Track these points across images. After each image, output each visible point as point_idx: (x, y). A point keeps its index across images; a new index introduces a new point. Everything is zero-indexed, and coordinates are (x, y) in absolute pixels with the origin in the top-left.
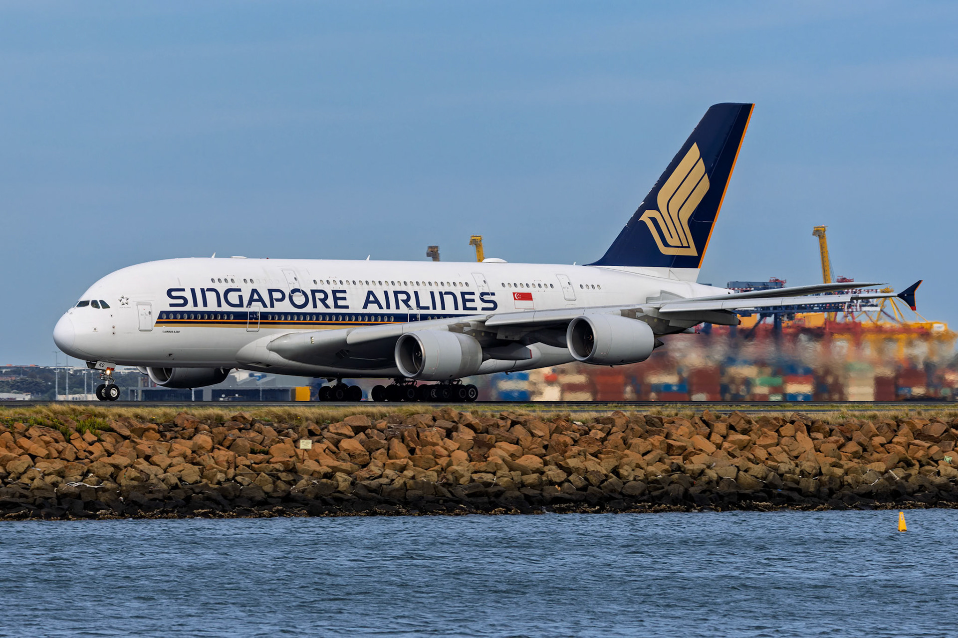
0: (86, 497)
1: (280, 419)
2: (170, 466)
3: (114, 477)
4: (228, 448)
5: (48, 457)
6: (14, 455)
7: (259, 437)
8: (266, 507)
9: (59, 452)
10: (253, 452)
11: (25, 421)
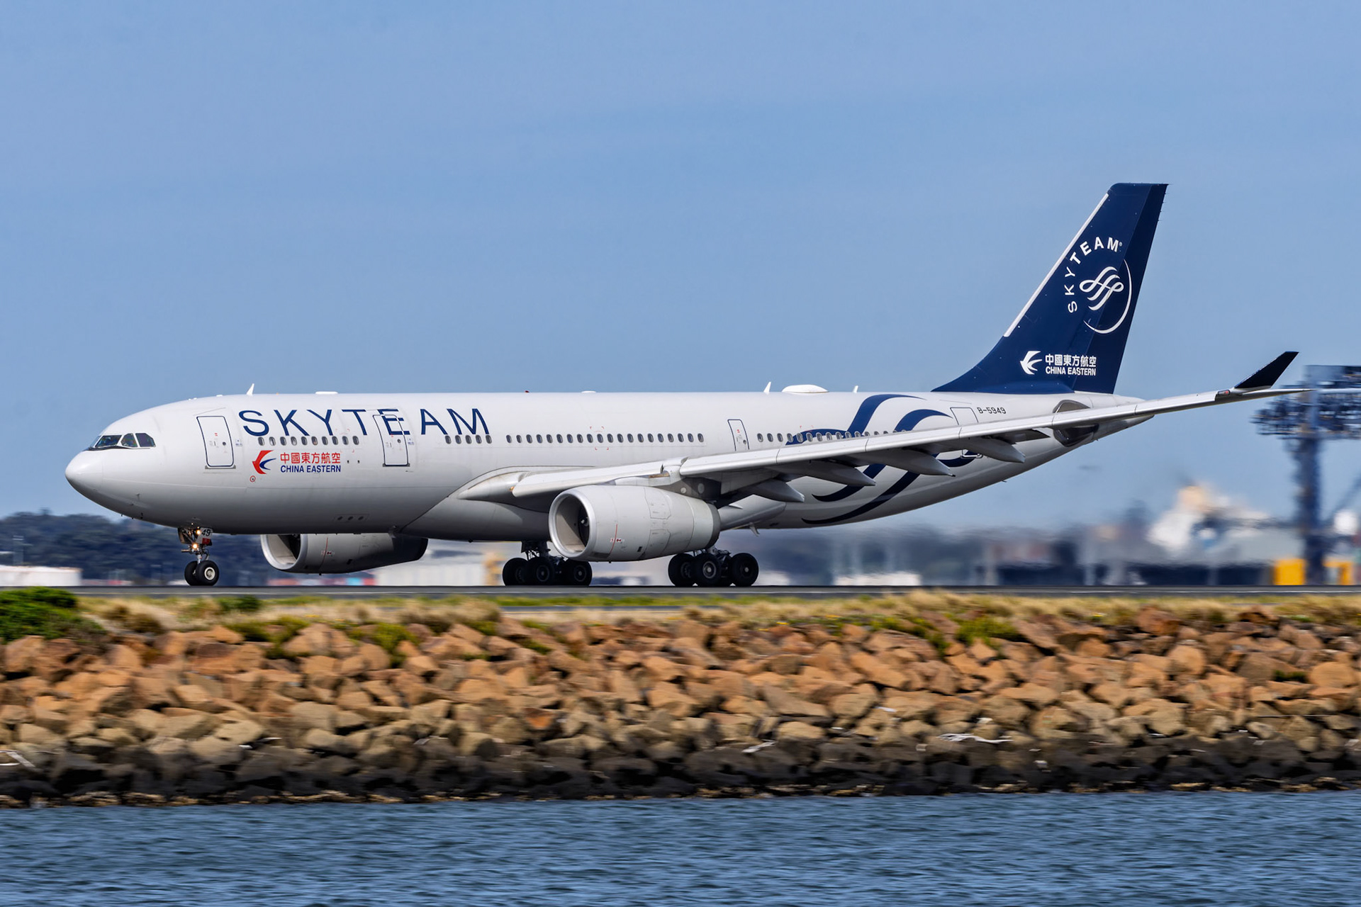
0: (978, 761)
1: (1329, 618)
2: (1130, 703)
3: (1025, 725)
4: (1234, 670)
5: (905, 688)
6: (843, 683)
7: (1289, 650)
8: (1303, 778)
9: (927, 678)
10: (1279, 678)
11: (864, 621)
